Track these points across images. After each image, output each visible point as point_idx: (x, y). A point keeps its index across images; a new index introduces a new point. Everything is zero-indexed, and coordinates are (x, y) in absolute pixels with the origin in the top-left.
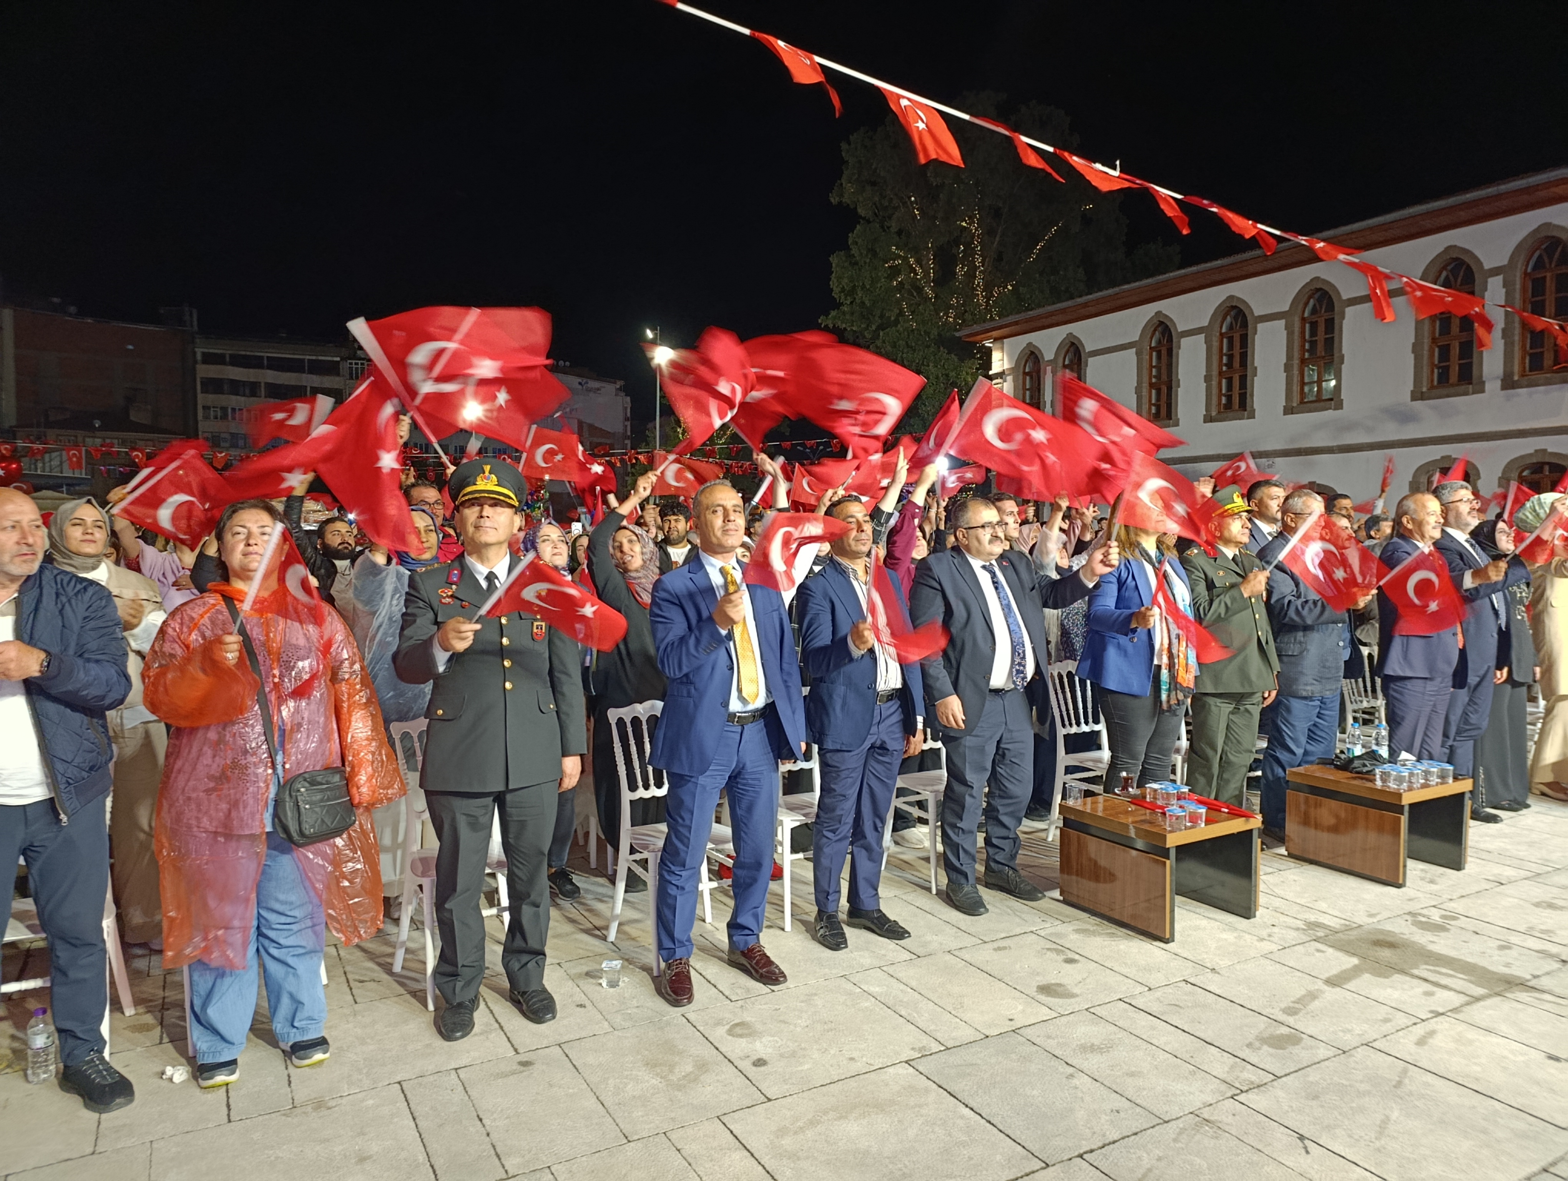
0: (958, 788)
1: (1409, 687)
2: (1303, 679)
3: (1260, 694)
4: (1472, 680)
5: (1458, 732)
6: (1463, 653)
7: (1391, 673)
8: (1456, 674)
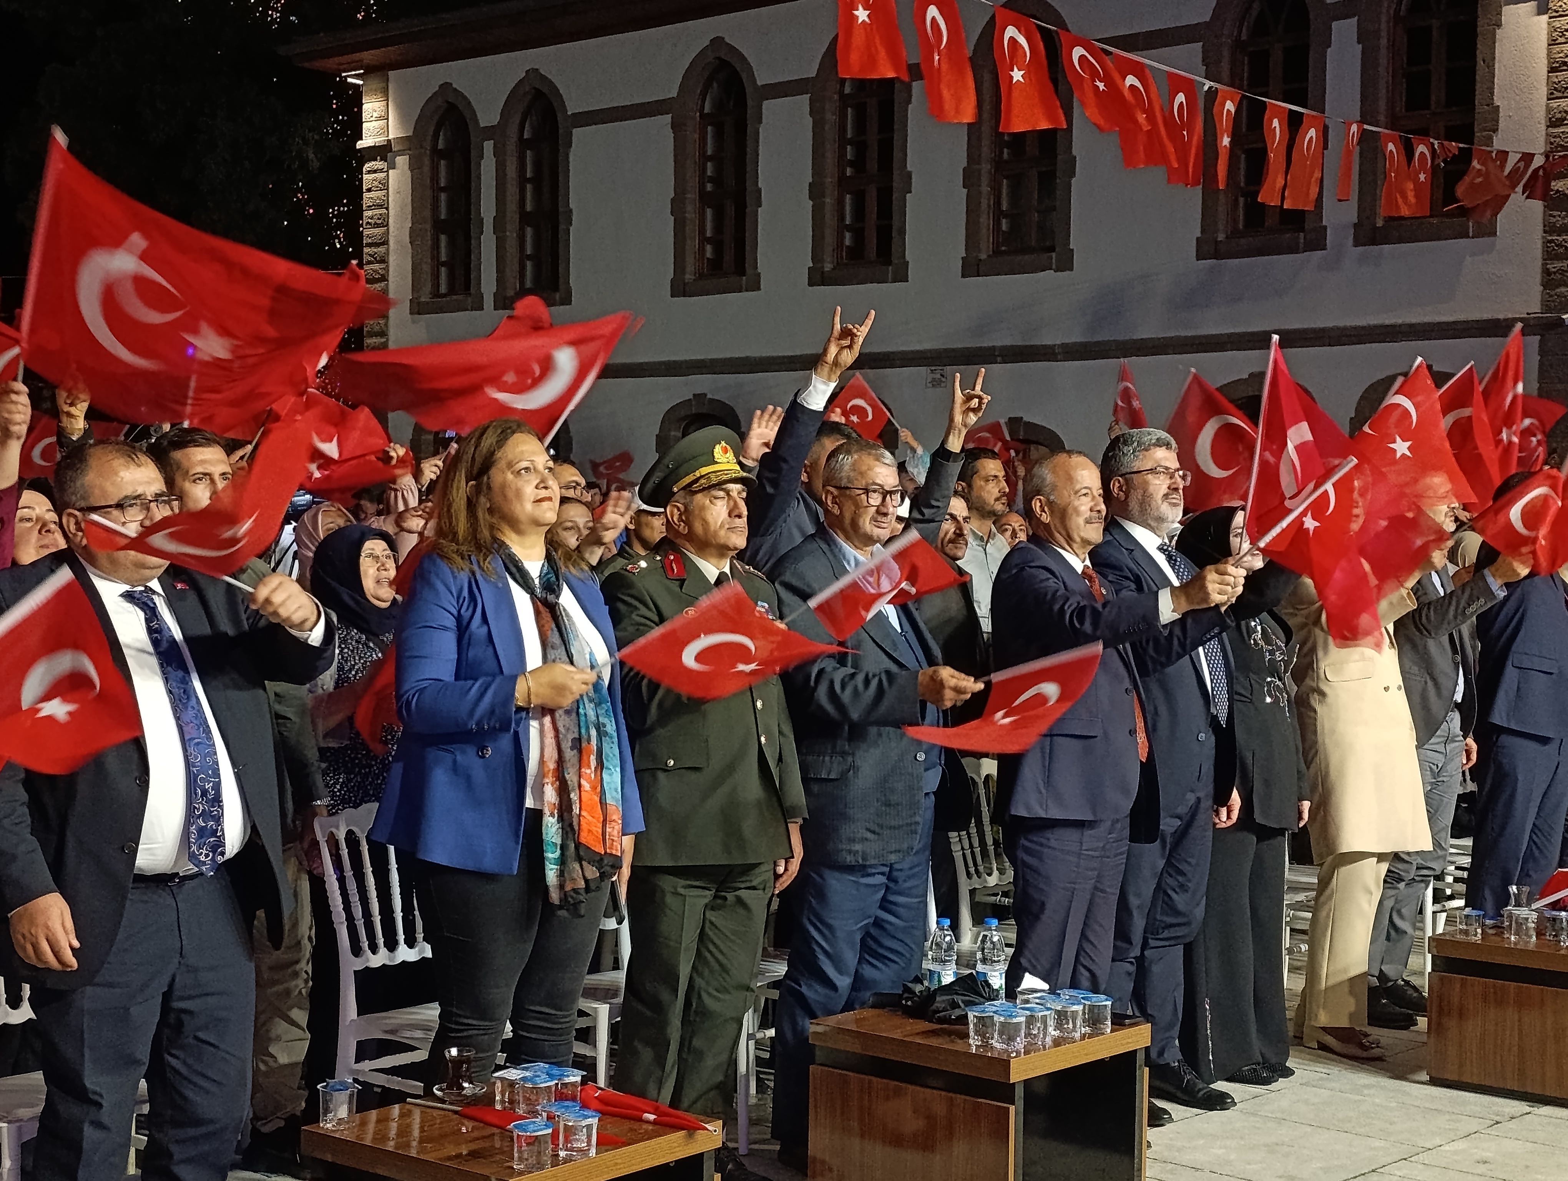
0: (69, 1109)
1: (1053, 843)
2: (846, 830)
3: (768, 867)
4: (1168, 825)
5: (1151, 930)
6: (1148, 769)
7: (1023, 813)
8: (1135, 814)
